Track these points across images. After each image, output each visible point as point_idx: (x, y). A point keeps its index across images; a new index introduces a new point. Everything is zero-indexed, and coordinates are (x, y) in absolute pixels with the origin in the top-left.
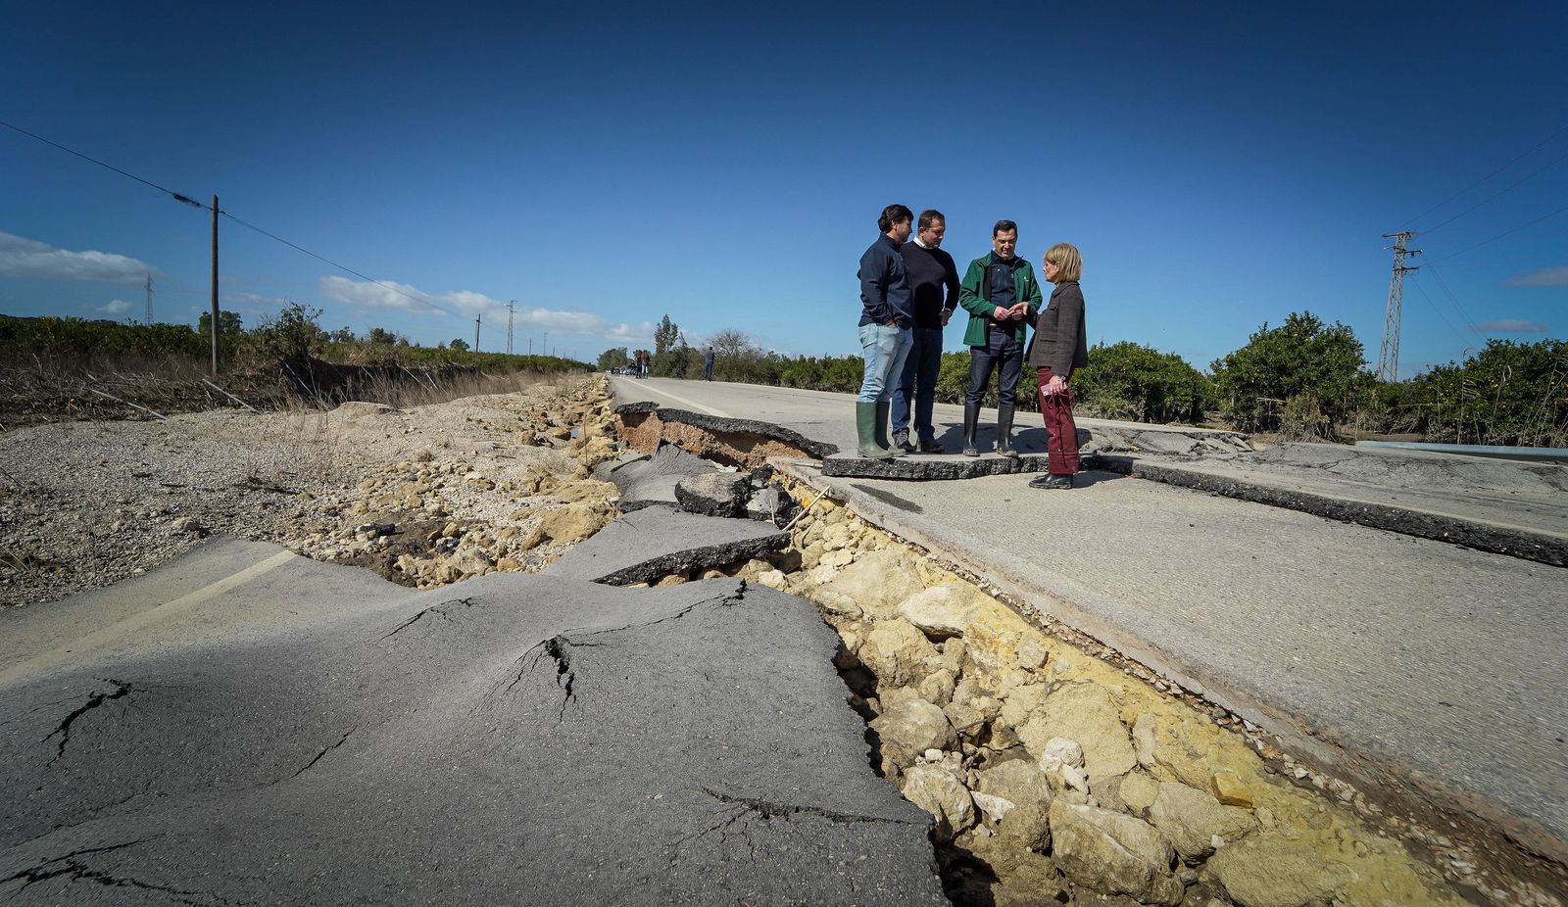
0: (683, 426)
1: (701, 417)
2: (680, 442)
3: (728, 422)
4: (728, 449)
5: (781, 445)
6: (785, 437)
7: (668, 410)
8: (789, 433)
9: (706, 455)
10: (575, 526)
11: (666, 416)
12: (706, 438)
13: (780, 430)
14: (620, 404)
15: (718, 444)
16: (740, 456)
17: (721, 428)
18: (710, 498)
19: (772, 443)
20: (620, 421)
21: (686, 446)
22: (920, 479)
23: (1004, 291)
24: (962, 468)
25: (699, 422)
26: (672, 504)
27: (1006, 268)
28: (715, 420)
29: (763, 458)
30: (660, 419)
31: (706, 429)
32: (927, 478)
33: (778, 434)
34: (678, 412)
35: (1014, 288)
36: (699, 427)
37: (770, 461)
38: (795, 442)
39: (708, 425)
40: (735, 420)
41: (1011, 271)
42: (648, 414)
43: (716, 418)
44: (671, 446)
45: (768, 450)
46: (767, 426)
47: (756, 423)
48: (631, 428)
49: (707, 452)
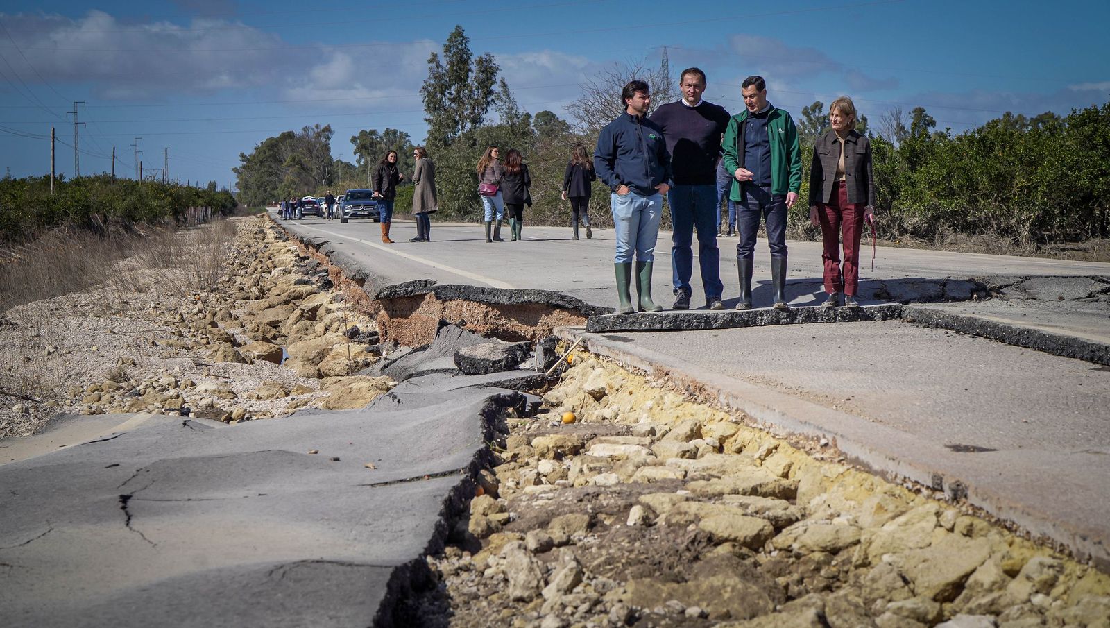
0: (465, 304)
1: (483, 291)
2: (463, 323)
3: (511, 293)
4: (514, 325)
5: (566, 314)
6: (567, 305)
7: (446, 287)
8: (570, 302)
9: (492, 334)
10: (360, 401)
11: (444, 293)
12: (491, 314)
13: (562, 298)
14: (382, 286)
15: (503, 320)
16: (526, 330)
17: (503, 300)
18: (484, 359)
19: (556, 312)
20: (382, 312)
21: (469, 326)
22: (670, 330)
23: (757, 145)
24: (716, 319)
25: (481, 296)
26: (452, 371)
27: (759, 122)
28: (495, 291)
29: (550, 331)
30: (438, 298)
31: (489, 304)
32: (678, 329)
33: (560, 302)
34: (458, 288)
35: (768, 142)
36: (482, 302)
37: (555, 333)
38: (577, 309)
39: (491, 298)
40: (517, 291)
41: (765, 124)
42: (422, 297)
43: (497, 290)
44: (451, 327)
45: (554, 321)
46: (550, 294)
47: (539, 293)
48: (399, 320)
49: (492, 330)
